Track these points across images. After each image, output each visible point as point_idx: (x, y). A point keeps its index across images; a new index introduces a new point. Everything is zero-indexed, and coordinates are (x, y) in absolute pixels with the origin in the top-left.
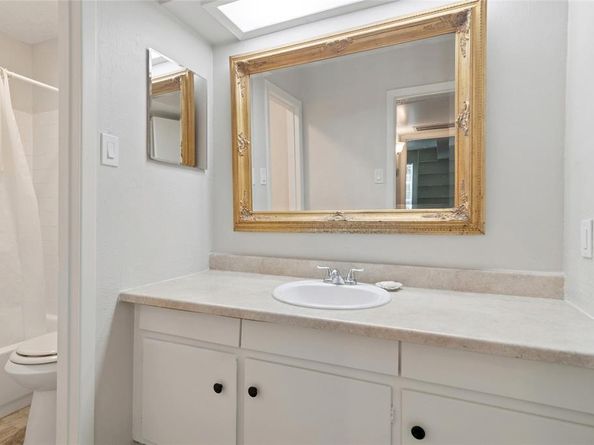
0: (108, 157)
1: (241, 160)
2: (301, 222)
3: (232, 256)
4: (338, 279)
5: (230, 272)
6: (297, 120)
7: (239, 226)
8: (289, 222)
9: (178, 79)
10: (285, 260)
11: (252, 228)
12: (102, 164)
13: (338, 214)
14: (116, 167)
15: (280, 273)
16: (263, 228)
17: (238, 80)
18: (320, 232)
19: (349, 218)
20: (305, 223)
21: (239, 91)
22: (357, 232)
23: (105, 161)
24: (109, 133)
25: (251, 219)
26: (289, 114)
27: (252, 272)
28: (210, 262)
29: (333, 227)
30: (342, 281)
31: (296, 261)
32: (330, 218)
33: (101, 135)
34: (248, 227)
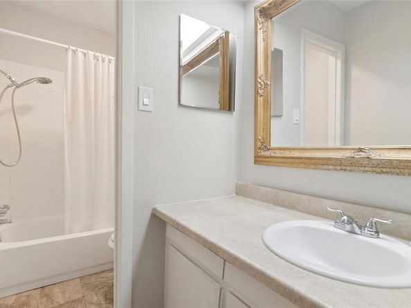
0: (144, 104)
1: (260, 100)
2: (314, 159)
3: (252, 186)
4: (353, 228)
5: (249, 200)
6: (339, 63)
7: (258, 160)
8: (301, 158)
9: (217, 41)
10: (298, 195)
11: (268, 162)
12: (138, 110)
13: (360, 150)
14: (151, 112)
15: (292, 207)
16: (278, 162)
17: (259, 26)
18: (336, 170)
19: (374, 155)
20: (319, 159)
21: (261, 35)
22: (387, 173)
23: (141, 107)
24: (145, 85)
25: (267, 153)
26: (332, 59)
27: (268, 202)
28: (236, 188)
29: (351, 165)
30: (357, 230)
31: (308, 197)
32: (348, 154)
33: (138, 88)
34: (265, 162)
